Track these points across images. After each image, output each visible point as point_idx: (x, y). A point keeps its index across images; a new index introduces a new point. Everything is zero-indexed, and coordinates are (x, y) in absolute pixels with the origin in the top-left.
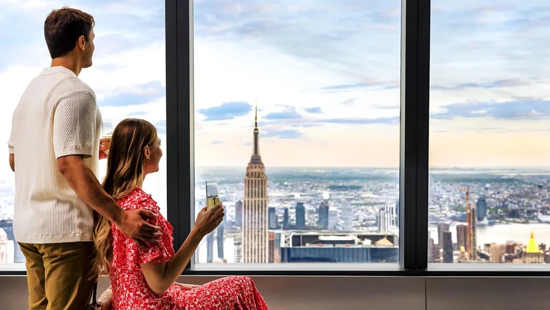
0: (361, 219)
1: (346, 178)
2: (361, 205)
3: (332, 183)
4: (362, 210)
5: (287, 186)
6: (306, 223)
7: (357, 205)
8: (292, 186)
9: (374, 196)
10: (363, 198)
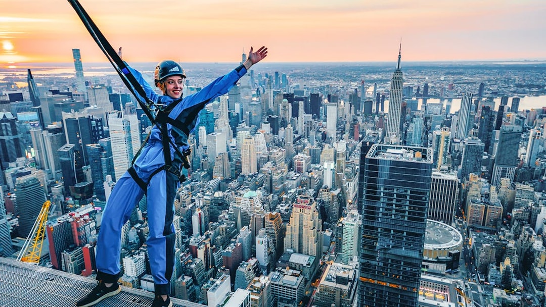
0: (459, 92)
1: (456, 68)
2: (461, 83)
3: (447, 71)
4: (460, 86)
5: (422, 73)
6: (429, 94)
7: (459, 83)
8: (426, 73)
9: (470, 79)
10: (463, 80)
